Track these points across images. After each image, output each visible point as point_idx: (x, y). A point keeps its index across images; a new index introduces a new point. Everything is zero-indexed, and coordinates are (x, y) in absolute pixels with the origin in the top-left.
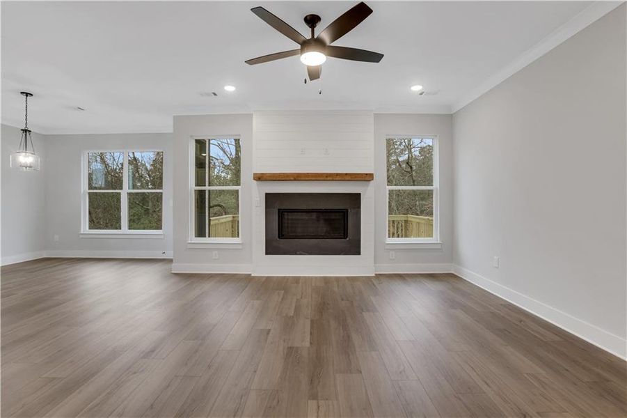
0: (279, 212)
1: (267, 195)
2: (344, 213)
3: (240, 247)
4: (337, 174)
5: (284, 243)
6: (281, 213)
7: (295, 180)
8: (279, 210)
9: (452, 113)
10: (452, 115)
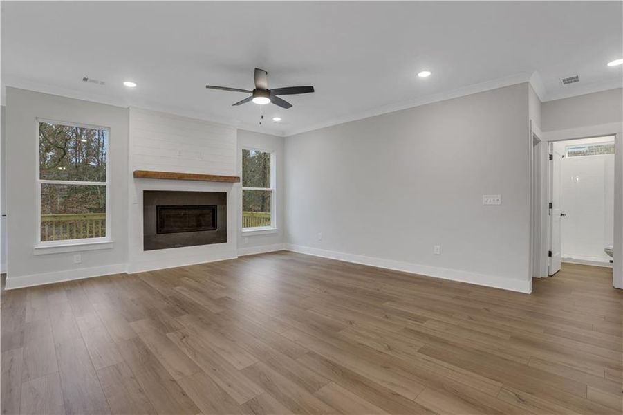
0: (157, 209)
1: (145, 192)
2: (213, 209)
3: (111, 246)
4: (214, 176)
5: (163, 238)
6: (160, 209)
7: (179, 179)
8: (157, 207)
9: (285, 136)
10: (284, 138)
